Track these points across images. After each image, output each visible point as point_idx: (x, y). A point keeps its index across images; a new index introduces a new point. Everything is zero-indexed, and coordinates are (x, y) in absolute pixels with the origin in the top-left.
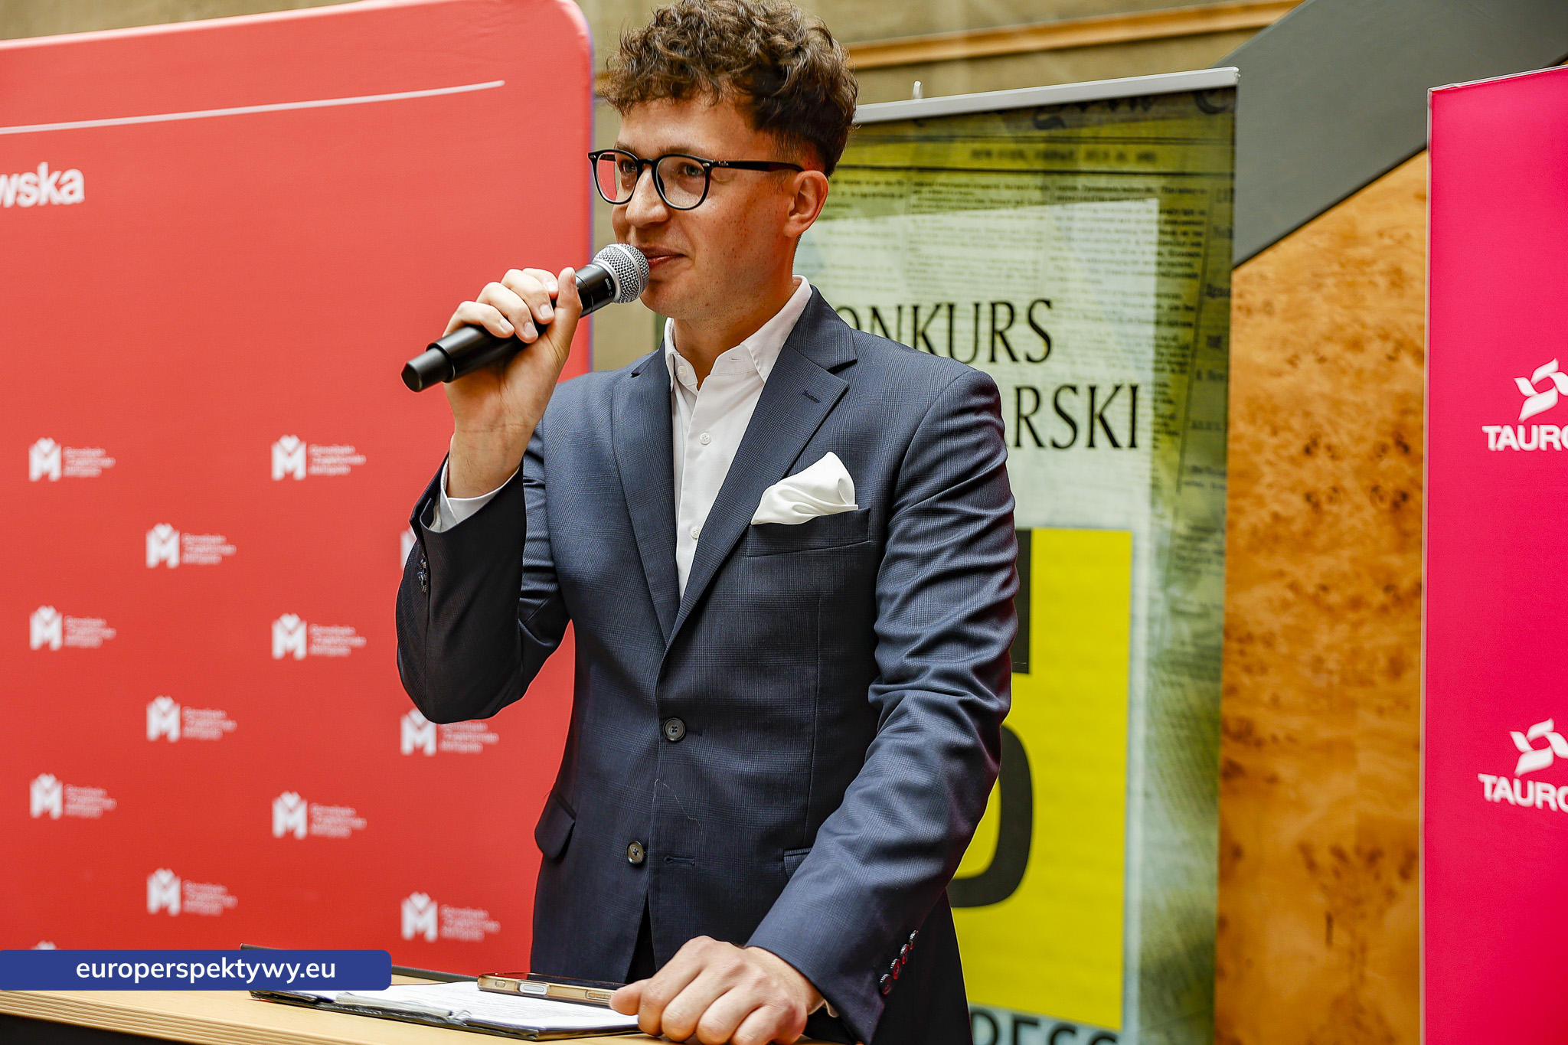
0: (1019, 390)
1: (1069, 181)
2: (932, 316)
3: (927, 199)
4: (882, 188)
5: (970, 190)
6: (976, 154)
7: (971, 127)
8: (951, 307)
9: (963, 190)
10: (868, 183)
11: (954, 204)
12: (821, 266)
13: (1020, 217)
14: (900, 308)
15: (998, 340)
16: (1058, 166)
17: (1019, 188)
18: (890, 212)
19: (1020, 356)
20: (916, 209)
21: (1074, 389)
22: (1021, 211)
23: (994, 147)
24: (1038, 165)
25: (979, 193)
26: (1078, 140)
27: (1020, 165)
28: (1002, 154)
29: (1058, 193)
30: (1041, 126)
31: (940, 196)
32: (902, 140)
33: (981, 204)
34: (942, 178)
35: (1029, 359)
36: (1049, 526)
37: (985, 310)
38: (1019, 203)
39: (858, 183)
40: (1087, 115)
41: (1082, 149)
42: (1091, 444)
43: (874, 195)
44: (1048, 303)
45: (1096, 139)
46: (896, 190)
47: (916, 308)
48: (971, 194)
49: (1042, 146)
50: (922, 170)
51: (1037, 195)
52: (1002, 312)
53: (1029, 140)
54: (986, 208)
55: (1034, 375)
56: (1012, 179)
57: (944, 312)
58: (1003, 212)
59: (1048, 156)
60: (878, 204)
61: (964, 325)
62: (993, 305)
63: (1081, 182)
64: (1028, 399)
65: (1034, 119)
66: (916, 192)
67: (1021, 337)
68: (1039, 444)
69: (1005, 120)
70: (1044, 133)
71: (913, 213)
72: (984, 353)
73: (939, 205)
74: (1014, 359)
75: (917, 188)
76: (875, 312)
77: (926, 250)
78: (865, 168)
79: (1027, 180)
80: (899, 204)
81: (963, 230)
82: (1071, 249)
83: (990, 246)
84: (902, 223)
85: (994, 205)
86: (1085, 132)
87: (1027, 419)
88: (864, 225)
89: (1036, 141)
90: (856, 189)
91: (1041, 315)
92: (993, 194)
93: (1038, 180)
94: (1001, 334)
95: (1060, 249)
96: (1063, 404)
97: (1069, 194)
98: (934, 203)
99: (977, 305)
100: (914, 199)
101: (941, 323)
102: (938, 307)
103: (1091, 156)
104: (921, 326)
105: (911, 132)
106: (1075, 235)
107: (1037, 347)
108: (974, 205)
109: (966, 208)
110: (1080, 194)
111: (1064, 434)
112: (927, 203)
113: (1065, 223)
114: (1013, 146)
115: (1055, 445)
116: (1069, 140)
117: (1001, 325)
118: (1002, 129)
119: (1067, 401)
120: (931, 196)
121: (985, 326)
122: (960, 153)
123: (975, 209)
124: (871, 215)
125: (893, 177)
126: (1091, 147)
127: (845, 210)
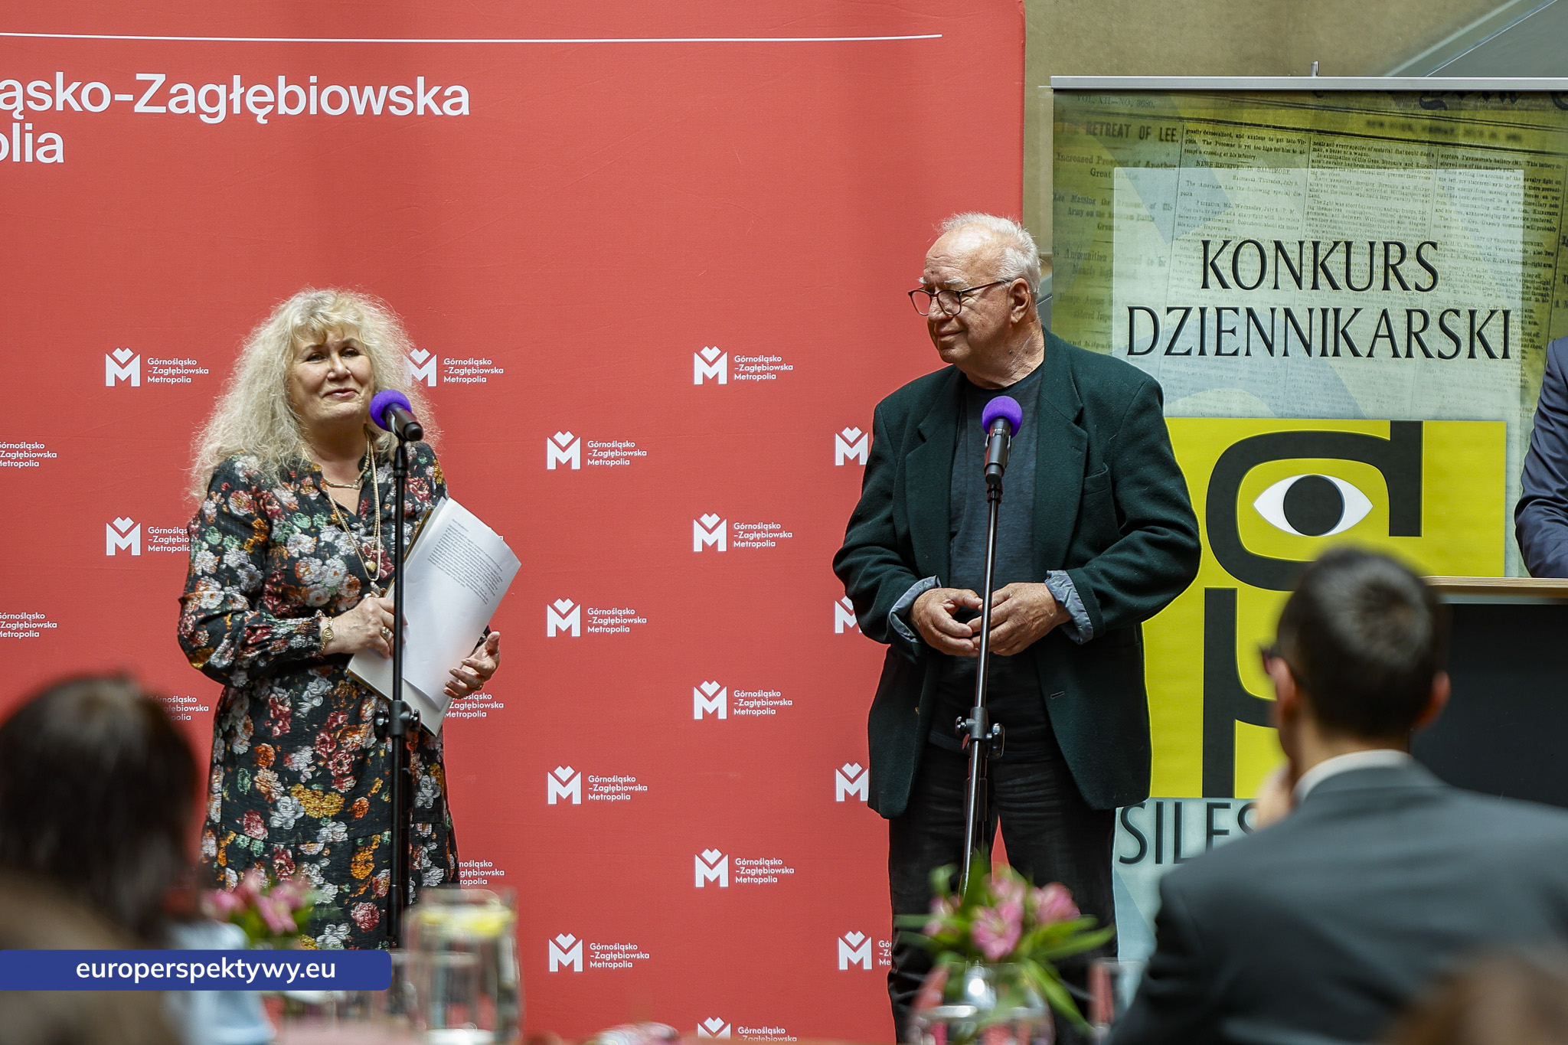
0: (1409, 312)
1: (1451, 151)
2: (1331, 251)
3: (1325, 156)
4: (1284, 144)
5: (1367, 152)
6: (1370, 124)
7: (1365, 102)
8: (1348, 245)
9: (1358, 151)
10: (1271, 140)
11: (1351, 162)
12: (1225, 205)
13: (1409, 176)
14: (1301, 243)
15: (1391, 271)
16: (1441, 138)
17: (1408, 153)
18: (1293, 165)
19: (1411, 286)
20: (1316, 164)
21: (1457, 312)
22: (1408, 171)
23: (1386, 119)
24: (1426, 137)
25: (1373, 155)
26: (1458, 120)
27: (1409, 135)
28: (1392, 126)
29: (1441, 160)
30: (1426, 107)
31: (1339, 155)
32: (1302, 106)
33: (1374, 164)
34: (1340, 140)
35: (1418, 288)
36: (1436, 419)
37: (1379, 248)
38: (1407, 166)
39: (1263, 139)
40: (1464, 101)
41: (1461, 128)
42: (1472, 355)
43: (1276, 150)
44: (1434, 245)
45: (1473, 120)
46: (1297, 147)
47: (1316, 244)
48: (1367, 155)
49: (1428, 122)
50: (1320, 132)
51: (1423, 160)
52: (1394, 251)
53: (1417, 117)
54: (1379, 167)
55: (1423, 301)
56: (1401, 146)
57: (1342, 247)
58: (1395, 171)
59: (1432, 130)
60: (1279, 158)
61: (1359, 260)
62: (1386, 245)
63: (1461, 152)
64: (1417, 319)
65: (1421, 101)
66: (1314, 150)
67: (1411, 269)
68: (1428, 355)
69: (1394, 99)
70: (1429, 112)
71: (1313, 167)
72: (1378, 283)
73: (1336, 162)
74: (1405, 287)
75: (1316, 147)
76: (1278, 246)
77: (1324, 197)
78: (1267, 126)
79: (1414, 147)
80: (1298, 158)
81: (1358, 183)
82: (1453, 204)
83: (1382, 197)
84: (1302, 175)
85: (1388, 166)
86: (1463, 114)
87: (1417, 335)
88: (1268, 174)
89: (1424, 118)
90: (1260, 144)
91: (1427, 253)
92: (1385, 156)
93: (1425, 148)
94: (1394, 267)
95: (1445, 203)
96: (1446, 323)
97: (1450, 161)
98: (1332, 160)
99: (1372, 244)
100: (1313, 156)
101: (1339, 256)
102: (1336, 244)
103: (1468, 133)
104: (1320, 259)
105: (1311, 101)
106: (1456, 193)
107: (1426, 280)
108: (1371, 164)
109: (1363, 167)
110: (1459, 162)
111: (1449, 348)
112: (1325, 160)
113: (1448, 184)
114: (1402, 120)
115: (1441, 355)
116: (1450, 119)
117: (1392, 261)
118: (1392, 105)
119: (1450, 321)
120: (1328, 154)
121: (1379, 261)
122: (1356, 122)
123: (1368, 167)
124: (1274, 166)
125: (1295, 136)
126: (1468, 126)
127: (1250, 160)
